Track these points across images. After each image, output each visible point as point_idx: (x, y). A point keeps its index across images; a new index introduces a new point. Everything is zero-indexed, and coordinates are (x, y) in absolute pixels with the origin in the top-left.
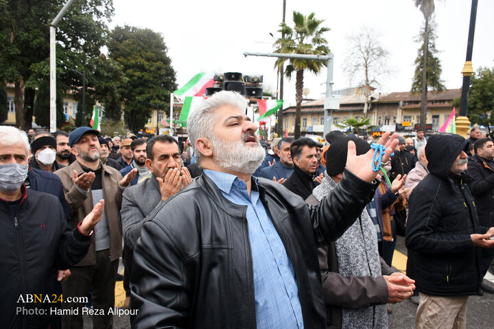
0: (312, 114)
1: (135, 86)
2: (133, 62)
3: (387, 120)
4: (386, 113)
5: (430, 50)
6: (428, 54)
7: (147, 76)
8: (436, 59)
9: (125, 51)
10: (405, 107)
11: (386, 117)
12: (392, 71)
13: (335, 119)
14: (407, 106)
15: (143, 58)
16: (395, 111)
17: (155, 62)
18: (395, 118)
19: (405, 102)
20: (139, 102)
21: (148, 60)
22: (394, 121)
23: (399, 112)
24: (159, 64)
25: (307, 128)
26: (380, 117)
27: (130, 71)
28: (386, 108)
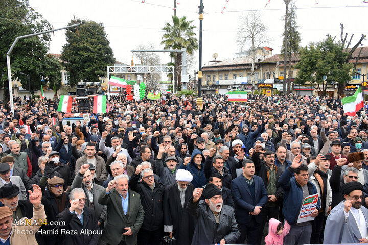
0: (219, 72)
1: (85, 62)
2: (82, 46)
3: (269, 75)
4: (268, 70)
5: (293, 26)
6: (292, 29)
7: (92, 55)
8: (297, 32)
9: (77, 38)
10: (280, 66)
11: (268, 73)
12: (270, 40)
13: (234, 75)
14: (282, 65)
15: (89, 43)
16: (274, 69)
17: (97, 45)
18: (274, 73)
19: (281, 62)
20: (88, 72)
21: (92, 44)
22: (274, 76)
23: (277, 69)
24: (100, 46)
25: (215, 82)
26: (264, 74)
27: (80, 52)
28: (268, 66)
